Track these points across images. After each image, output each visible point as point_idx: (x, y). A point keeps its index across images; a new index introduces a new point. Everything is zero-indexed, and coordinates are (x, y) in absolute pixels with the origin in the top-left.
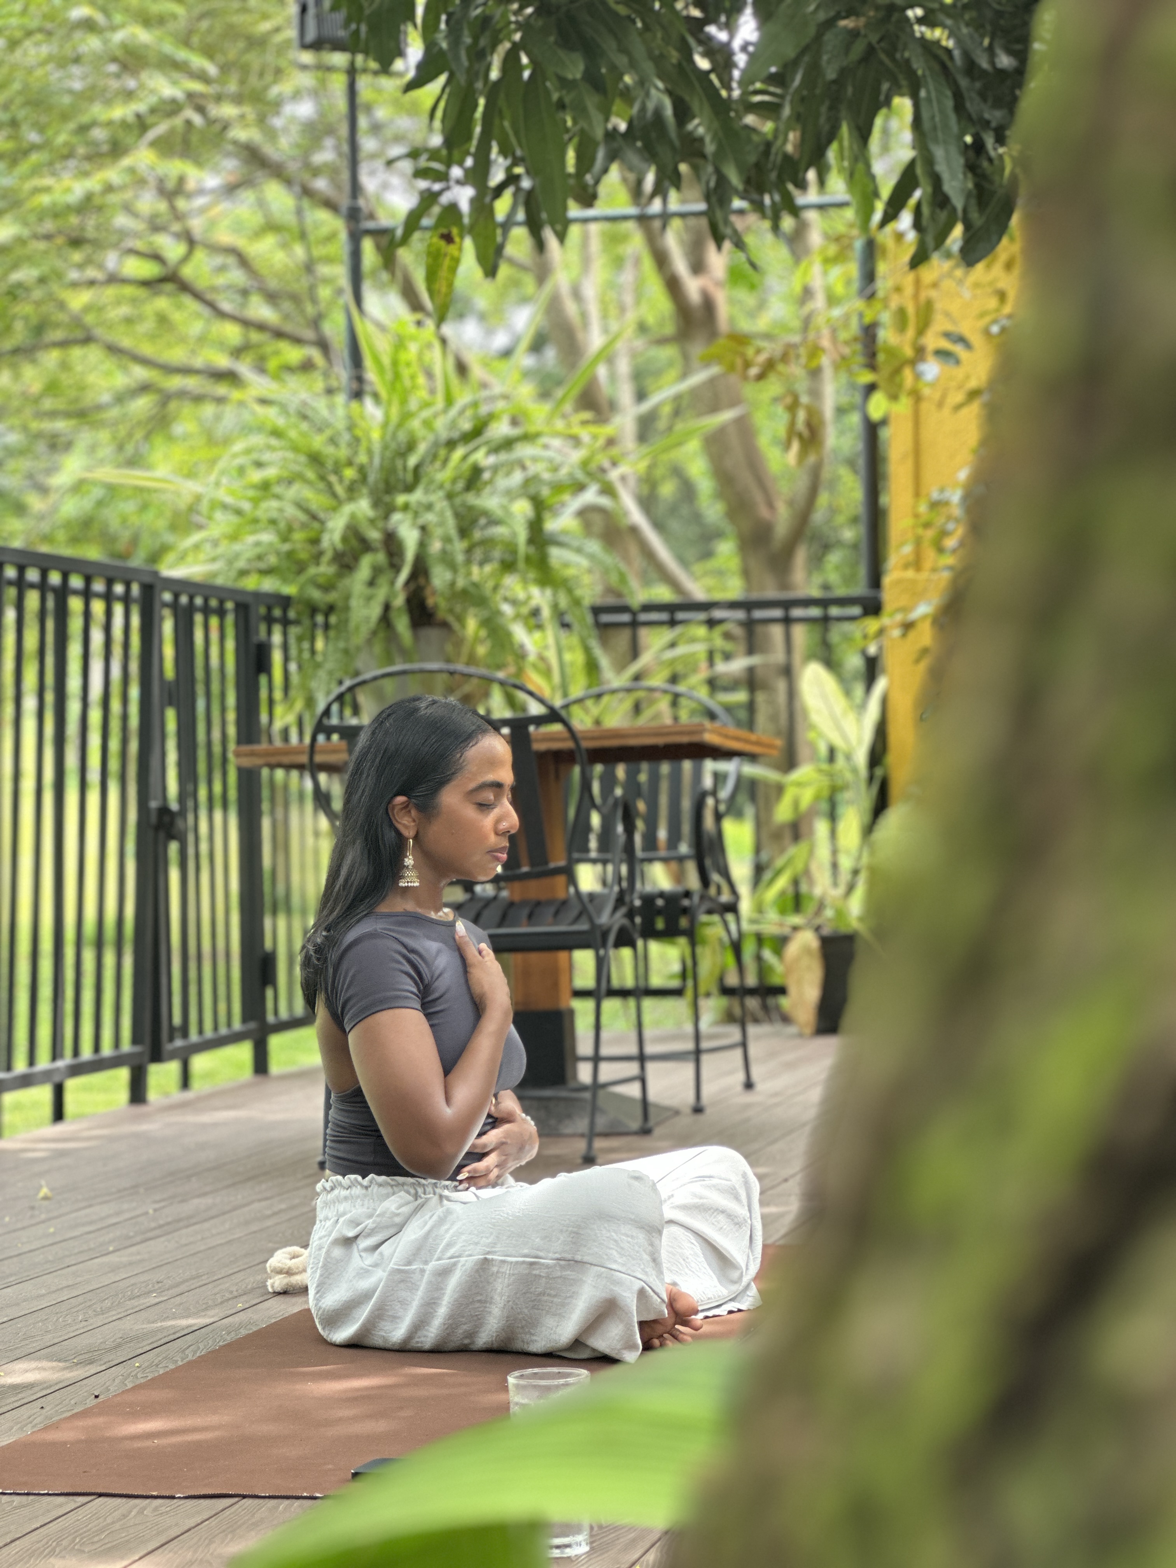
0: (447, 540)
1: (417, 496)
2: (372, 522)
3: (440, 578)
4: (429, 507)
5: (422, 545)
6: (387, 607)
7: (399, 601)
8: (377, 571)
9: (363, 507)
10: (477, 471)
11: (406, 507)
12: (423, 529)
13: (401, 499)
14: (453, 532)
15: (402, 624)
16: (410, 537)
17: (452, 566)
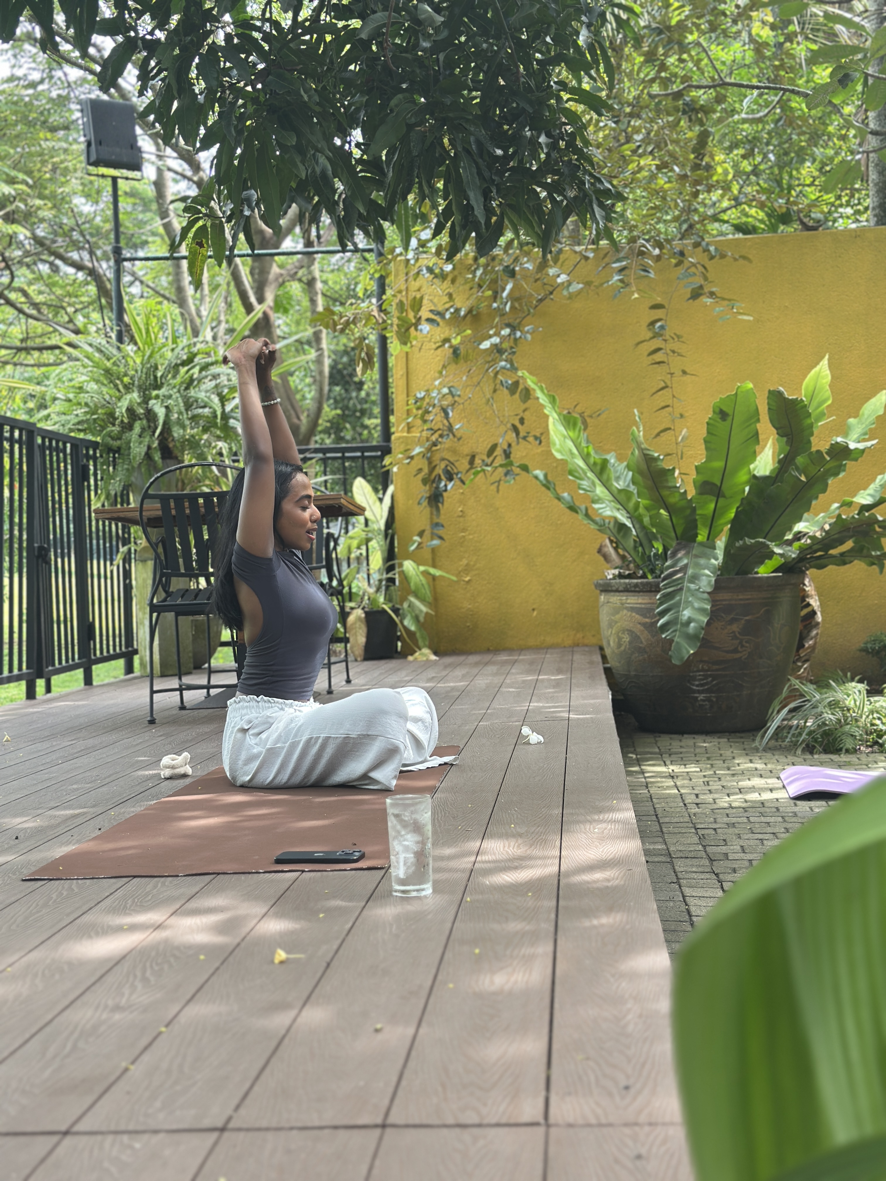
0: (180, 413)
1: (163, 391)
2: (139, 404)
3: (177, 432)
4: (170, 397)
5: (167, 416)
6: (149, 448)
7: (155, 444)
8: (143, 429)
9: (135, 396)
10: (192, 380)
11: (157, 397)
12: (167, 407)
13: (154, 393)
14: (183, 409)
15: (157, 457)
16: (161, 412)
17: (184, 427)
